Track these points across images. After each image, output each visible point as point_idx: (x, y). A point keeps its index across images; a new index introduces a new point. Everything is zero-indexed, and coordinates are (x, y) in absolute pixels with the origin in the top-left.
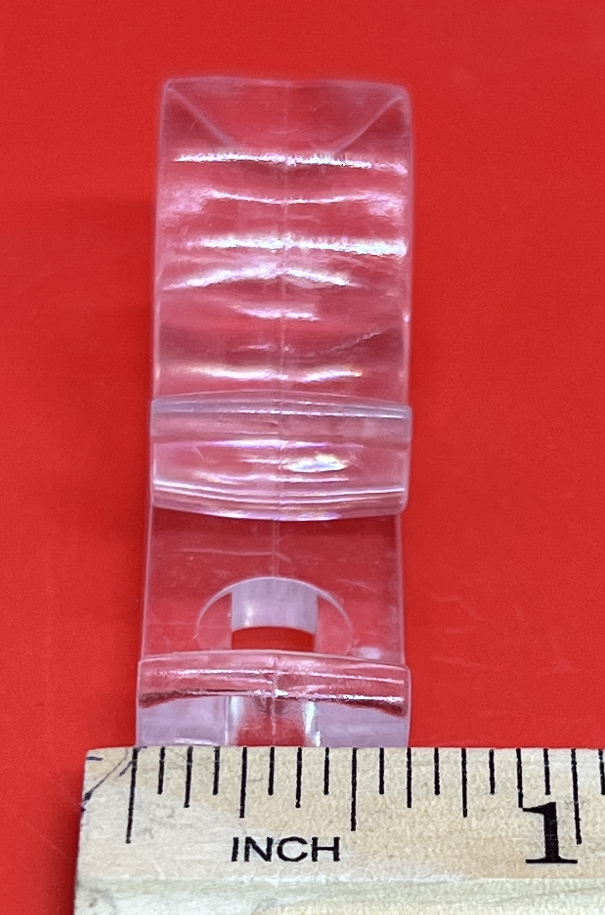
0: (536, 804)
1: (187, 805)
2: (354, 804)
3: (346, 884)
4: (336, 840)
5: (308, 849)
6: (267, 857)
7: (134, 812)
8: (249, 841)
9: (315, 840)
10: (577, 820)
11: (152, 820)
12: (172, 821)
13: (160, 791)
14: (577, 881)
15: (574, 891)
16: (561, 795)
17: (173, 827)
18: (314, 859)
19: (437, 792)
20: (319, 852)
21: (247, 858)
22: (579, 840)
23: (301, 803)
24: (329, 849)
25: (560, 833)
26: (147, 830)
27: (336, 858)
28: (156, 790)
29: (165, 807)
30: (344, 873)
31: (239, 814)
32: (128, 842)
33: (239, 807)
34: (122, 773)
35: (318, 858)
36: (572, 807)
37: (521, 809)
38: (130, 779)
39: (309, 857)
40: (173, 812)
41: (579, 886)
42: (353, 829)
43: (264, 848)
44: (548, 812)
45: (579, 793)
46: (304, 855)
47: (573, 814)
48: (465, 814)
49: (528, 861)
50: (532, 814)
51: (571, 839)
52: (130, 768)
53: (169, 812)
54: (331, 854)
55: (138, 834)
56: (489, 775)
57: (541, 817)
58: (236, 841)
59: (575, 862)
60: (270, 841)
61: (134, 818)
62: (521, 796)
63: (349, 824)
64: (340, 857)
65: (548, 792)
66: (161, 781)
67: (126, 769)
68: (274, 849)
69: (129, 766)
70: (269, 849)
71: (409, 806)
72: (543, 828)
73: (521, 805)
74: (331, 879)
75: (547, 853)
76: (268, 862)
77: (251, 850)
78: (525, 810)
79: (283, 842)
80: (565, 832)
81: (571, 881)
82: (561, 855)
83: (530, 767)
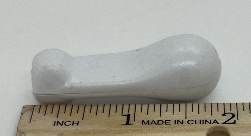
0: (126, 114)
1: (45, 116)
2: (83, 115)
3: (79, 130)
4: (78, 122)
5: (71, 123)
6: (62, 125)
7: (32, 117)
8: (58, 122)
9: (73, 122)
10: (135, 117)
11: (36, 118)
12: (41, 118)
13: (39, 113)
14: (133, 128)
15: (132, 131)
16: (132, 113)
17: (41, 120)
18: (73, 125)
19: (103, 112)
20: (74, 124)
21: (57, 125)
22: (134, 121)
23: (71, 115)
24: (76, 123)
25: (130, 120)
26: (34, 120)
27: (78, 125)
28: (38, 113)
29: (40, 116)
30: (79, 128)
31: (57, 117)
32: (30, 122)
33: (57, 116)
34: (31, 110)
35: (74, 125)
36: (134, 115)
37: (122, 116)
38: (32, 111)
39: (72, 125)
40: (41, 117)
41: (133, 130)
42: (83, 119)
43: (61, 123)
44: (128, 116)
45: (136, 112)
46: (70, 124)
47: (134, 116)
48: (109, 116)
49: (122, 125)
50: (124, 116)
51: (132, 121)
52: (33, 109)
53: (40, 117)
54: (77, 124)
55: (32, 121)
56: (115, 109)
57: (126, 117)
58: (55, 122)
59: (133, 125)
60: (63, 122)
61: (32, 118)
62: (122, 113)
63: (82, 119)
64: (79, 125)
65: (129, 112)
66: (39, 111)
67: (32, 109)
68: (64, 123)
69: (33, 108)
70: (63, 124)
71: (96, 115)
72: (126, 119)
73: (122, 115)
74: (76, 129)
75: (127, 123)
76: (62, 126)
77: (58, 124)
78: (123, 116)
79: (66, 122)
80: (131, 119)
81: (131, 128)
82: (130, 124)
83: (125, 108)
